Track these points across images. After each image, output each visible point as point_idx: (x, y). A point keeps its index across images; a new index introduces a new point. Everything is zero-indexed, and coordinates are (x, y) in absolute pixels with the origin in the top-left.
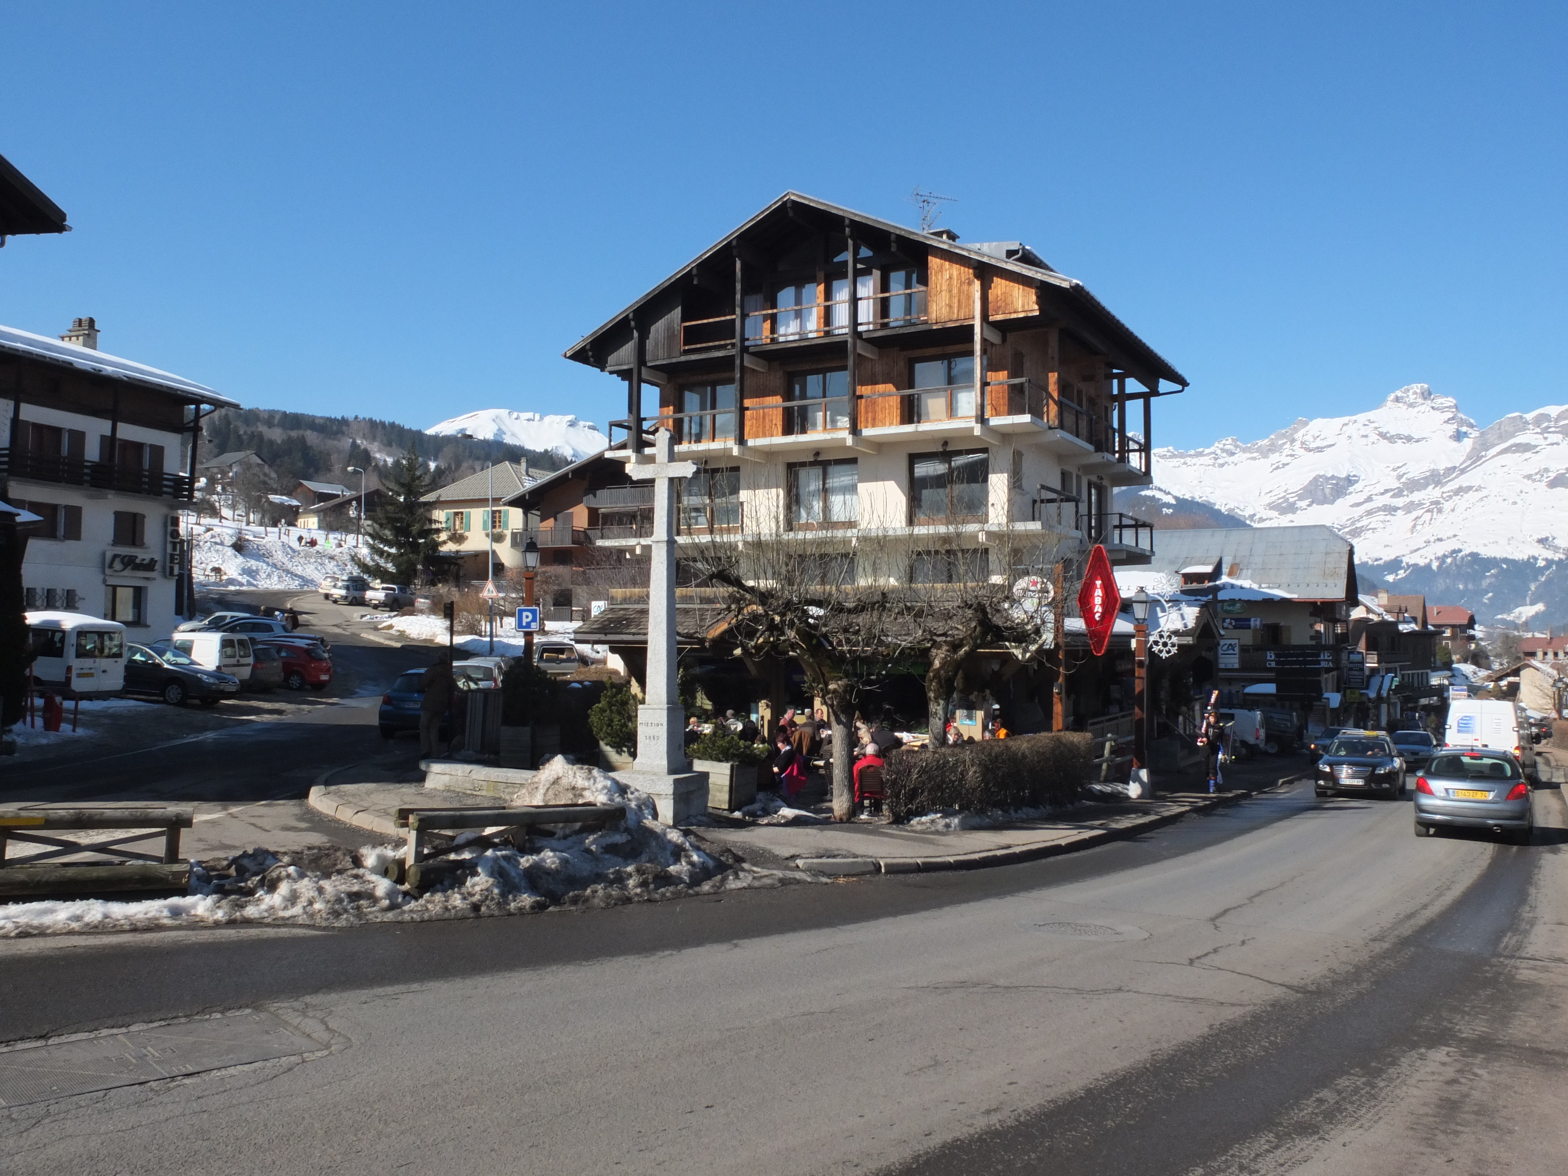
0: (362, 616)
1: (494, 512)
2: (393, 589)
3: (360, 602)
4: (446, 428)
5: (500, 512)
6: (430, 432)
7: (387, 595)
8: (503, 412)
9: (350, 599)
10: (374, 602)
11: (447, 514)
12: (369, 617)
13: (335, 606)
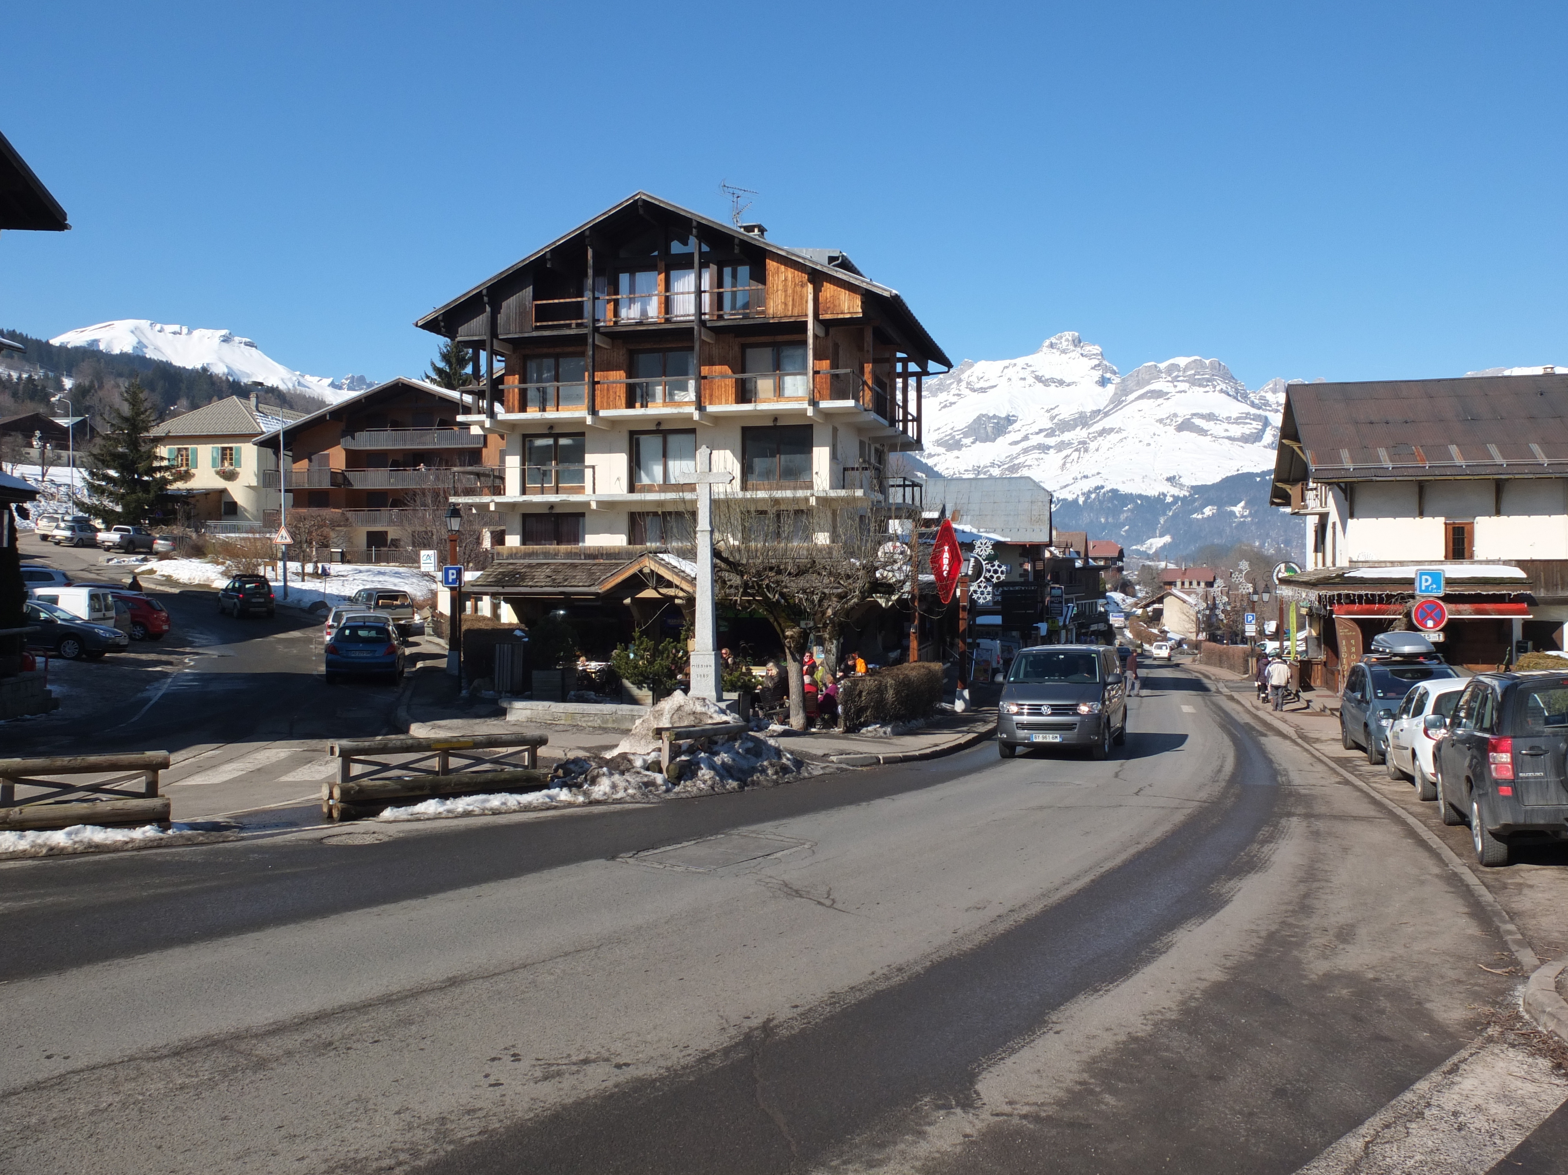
0: (109, 560)
1: (224, 449)
2: (128, 531)
3: (93, 544)
4: (74, 338)
5: (231, 449)
6: (56, 342)
7: (121, 537)
8: (144, 324)
9: (75, 541)
10: (106, 544)
11: (170, 451)
12: (116, 560)
13: (58, 549)
